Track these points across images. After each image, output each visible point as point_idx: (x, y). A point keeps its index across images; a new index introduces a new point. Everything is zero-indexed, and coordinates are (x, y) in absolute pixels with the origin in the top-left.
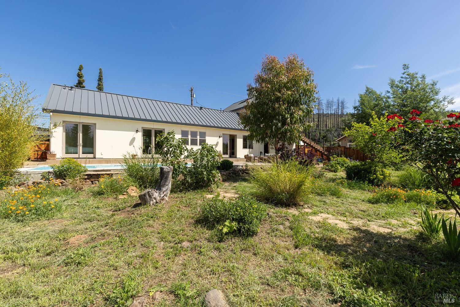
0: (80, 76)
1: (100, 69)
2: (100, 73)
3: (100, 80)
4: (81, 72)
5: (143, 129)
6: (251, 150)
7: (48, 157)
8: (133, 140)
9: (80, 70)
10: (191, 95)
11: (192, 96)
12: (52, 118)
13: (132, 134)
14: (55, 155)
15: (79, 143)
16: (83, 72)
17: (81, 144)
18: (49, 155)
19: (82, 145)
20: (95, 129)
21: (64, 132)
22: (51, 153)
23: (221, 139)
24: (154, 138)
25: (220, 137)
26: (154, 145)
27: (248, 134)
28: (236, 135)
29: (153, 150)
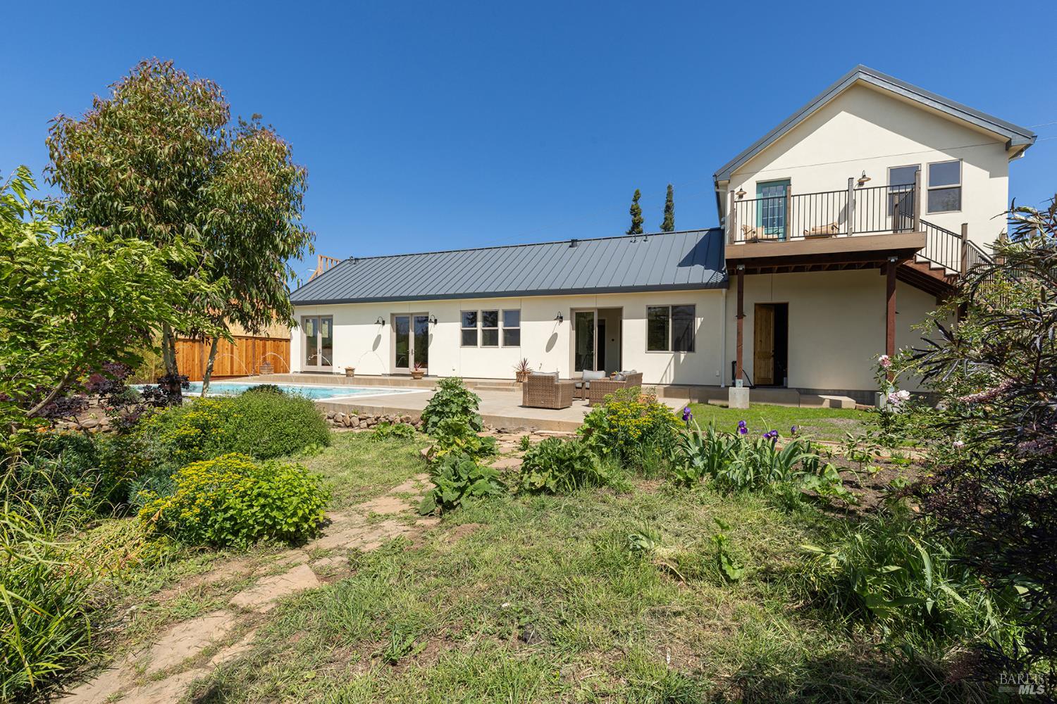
0: (635, 212)
1: (669, 187)
2: (670, 194)
3: (668, 209)
4: (637, 203)
6: (683, 355)
9: (635, 200)
16: (641, 203)
23: (566, 323)
24: (412, 333)
25: (561, 319)
26: (412, 348)
27: (671, 299)
28: (622, 308)
29: (411, 358)
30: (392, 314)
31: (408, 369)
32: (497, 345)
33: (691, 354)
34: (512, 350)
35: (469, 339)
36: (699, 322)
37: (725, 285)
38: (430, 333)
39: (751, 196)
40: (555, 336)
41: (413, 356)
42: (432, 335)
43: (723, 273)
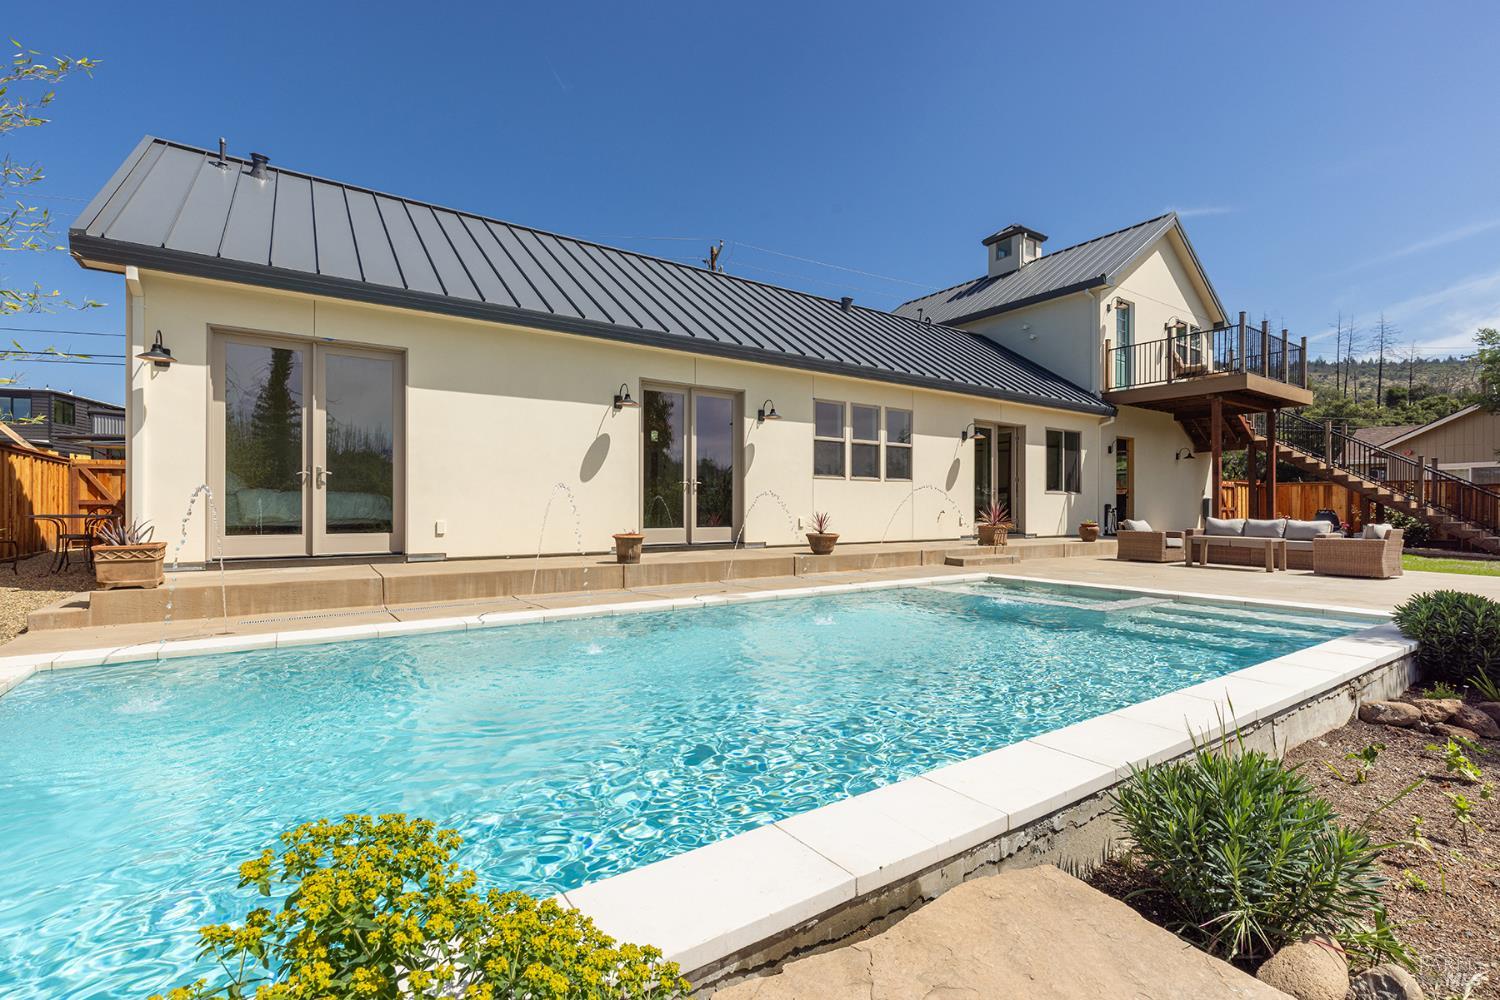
5: (645, 391)
6: (1073, 495)
7: (100, 569)
8: (600, 449)
12: (138, 303)
13: (587, 419)
14: (150, 554)
15: (310, 467)
17: (319, 474)
18: (111, 558)
19: (324, 478)
20: (403, 382)
21: (216, 398)
22: (123, 543)
23: (970, 443)
24: (694, 438)
25: (964, 436)
26: (694, 476)
27: (1064, 422)
28: (1024, 427)
29: (691, 503)
30: (643, 382)
31: (683, 531)
32: (876, 475)
33: (1079, 495)
34: (900, 485)
35: (827, 462)
36: (1083, 453)
37: (1115, 413)
38: (747, 442)
39: (1114, 311)
40: (957, 462)
41: (694, 497)
42: (752, 446)
43: (1093, 396)
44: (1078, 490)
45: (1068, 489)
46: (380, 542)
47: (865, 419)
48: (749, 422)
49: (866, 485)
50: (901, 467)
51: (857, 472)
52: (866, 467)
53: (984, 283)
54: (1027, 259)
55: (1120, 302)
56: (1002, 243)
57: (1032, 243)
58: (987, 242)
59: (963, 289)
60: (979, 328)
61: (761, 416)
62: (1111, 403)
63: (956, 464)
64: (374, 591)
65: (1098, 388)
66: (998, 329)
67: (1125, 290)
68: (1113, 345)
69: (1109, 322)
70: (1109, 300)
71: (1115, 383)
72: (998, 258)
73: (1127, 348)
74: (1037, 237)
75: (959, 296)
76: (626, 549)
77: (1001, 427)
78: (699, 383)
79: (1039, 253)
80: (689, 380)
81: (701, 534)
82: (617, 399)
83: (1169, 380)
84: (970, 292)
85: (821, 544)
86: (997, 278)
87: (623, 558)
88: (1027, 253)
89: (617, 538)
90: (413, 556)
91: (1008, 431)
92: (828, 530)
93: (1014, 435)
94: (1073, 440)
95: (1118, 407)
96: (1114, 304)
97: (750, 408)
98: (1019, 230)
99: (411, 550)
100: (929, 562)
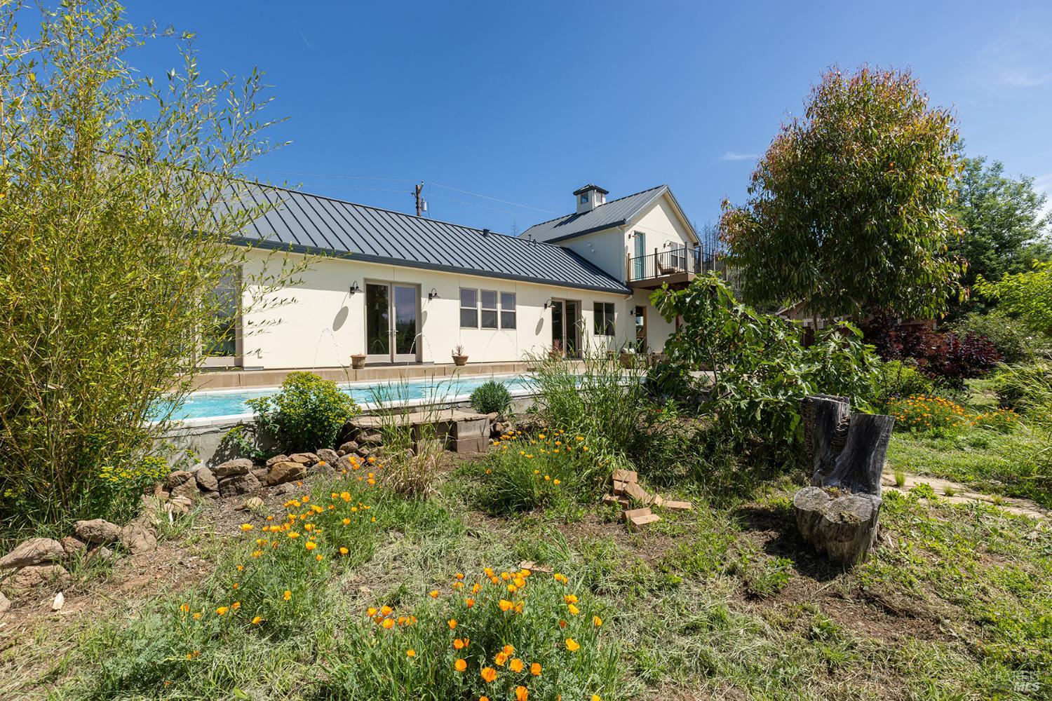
5: (368, 285)
6: (610, 338)
8: (343, 314)
10: (417, 203)
11: (420, 206)
13: (339, 298)
20: (240, 281)
23: (549, 310)
24: (394, 309)
25: (546, 306)
26: (394, 328)
27: (604, 298)
28: (580, 301)
29: (393, 342)
30: (366, 280)
31: (389, 355)
32: (495, 326)
33: (614, 337)
34: (509, 333)
35: (468, 320)
36: (616, 314)
37: (632, 293)
38: (423, 310)
39: (632, 239)
40: (542, 320)
41: (395, 339)
42: (426, 312)
43: (622, 284)
44: (613, 334)
45: (607, 334)
46: (229, 361)
47: (489, 298)
48: (424, 300)
49: (489, 332)
50: (510, 322)
51: (484, 326)
52: (490, 322)
53: (575, 216)
54: (597, 204)
55: (636, 233)
56: (583, 194)
57: (600, 195)
58: (576, 193)
59: (564, 220)
60: (567, 245)
61: (430, 296)
62: (631, 287)
63: (541, 321)
64: (235, 380)
65: (624, 280)
66: (577, 245)
67: (638, 227)
68: (632, 256)
69: (630, 245)
70: (631, 231)
71: (633, 277)
72: (582, 203)
73: (641, 258)
74: (603, 192)
75: (560, 224)
76: (357, 362)
77: (567, 301)
78: (396, 280)
79: (604, 201)
80: (392, 279)
81: (399, 358)
82: (352, 289)
83: (656, 276)
84: (565, 222)
85: (459, 360)
86: (581, 214)
87: (355, 366)
88: (596, 201)
89: (352, 357)
90: (247, 368)
91: (573, 303)
92: (463, 354)
93: (576, 306)
94: (610, 308)
95: (634, 289)
96: (633, 234)
97: (425, 292)
98: (592, 188)
99: (245, 365)
100: (518, 370)
